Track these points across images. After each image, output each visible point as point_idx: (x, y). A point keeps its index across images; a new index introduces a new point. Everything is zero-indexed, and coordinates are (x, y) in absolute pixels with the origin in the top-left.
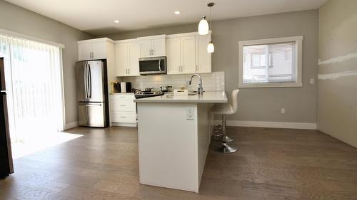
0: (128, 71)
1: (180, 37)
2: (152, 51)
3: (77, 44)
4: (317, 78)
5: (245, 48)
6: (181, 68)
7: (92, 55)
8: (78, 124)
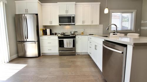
0: (51, 22)
1: (83, 5)
2: (67, 11)
3: (15, 3)
4: (141, 29)
5: (112, 13)
6: (83, 22)
7: (27, 11)
8: (18, 55)
